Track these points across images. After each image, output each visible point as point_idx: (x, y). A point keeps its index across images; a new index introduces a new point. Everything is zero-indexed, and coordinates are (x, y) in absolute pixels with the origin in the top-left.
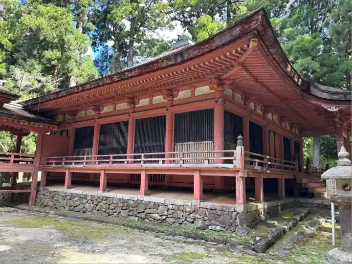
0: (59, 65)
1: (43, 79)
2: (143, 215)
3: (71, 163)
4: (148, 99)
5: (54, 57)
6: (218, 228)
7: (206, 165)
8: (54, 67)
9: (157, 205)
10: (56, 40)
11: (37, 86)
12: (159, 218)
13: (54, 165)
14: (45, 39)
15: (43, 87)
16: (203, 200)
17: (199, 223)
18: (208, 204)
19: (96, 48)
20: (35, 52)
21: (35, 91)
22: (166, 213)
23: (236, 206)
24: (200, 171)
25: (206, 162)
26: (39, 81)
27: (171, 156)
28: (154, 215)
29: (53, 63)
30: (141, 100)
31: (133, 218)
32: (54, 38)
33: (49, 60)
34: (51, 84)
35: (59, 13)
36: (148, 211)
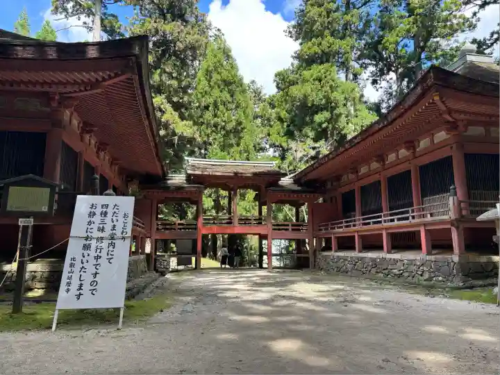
0: (330, 126)
1: (317, 145)
2: (386, 271)
3: (334, 228)
4: (394, 154)
5: (323, 120)
6: (440, 278)
7: (429, 218)
8: (325, 130)
9: (396, 261)
10: (324, 101)
11: (313, 153)
12: (398, 273)
13: (323, 231)
14: (313, 105)
15: (318, 153)
16: (429, 253)
17: (426, 276)
18: (432, 258)
19: (378, 86)
20: (308, 119)
21: (313, 158)
22: (402, 268)
23: (453, 256)
24: (425, 225)
25: (429, 216)
26: (314, 148)
27: (419, 210)
28: (395, 271)
29: (324, 126)
30: (389, 156)
31: (380, 274)
32: (322, 99)
33: (320, 124)
34: (325, 148)
35: (322, 71)
36: (390, 267)
